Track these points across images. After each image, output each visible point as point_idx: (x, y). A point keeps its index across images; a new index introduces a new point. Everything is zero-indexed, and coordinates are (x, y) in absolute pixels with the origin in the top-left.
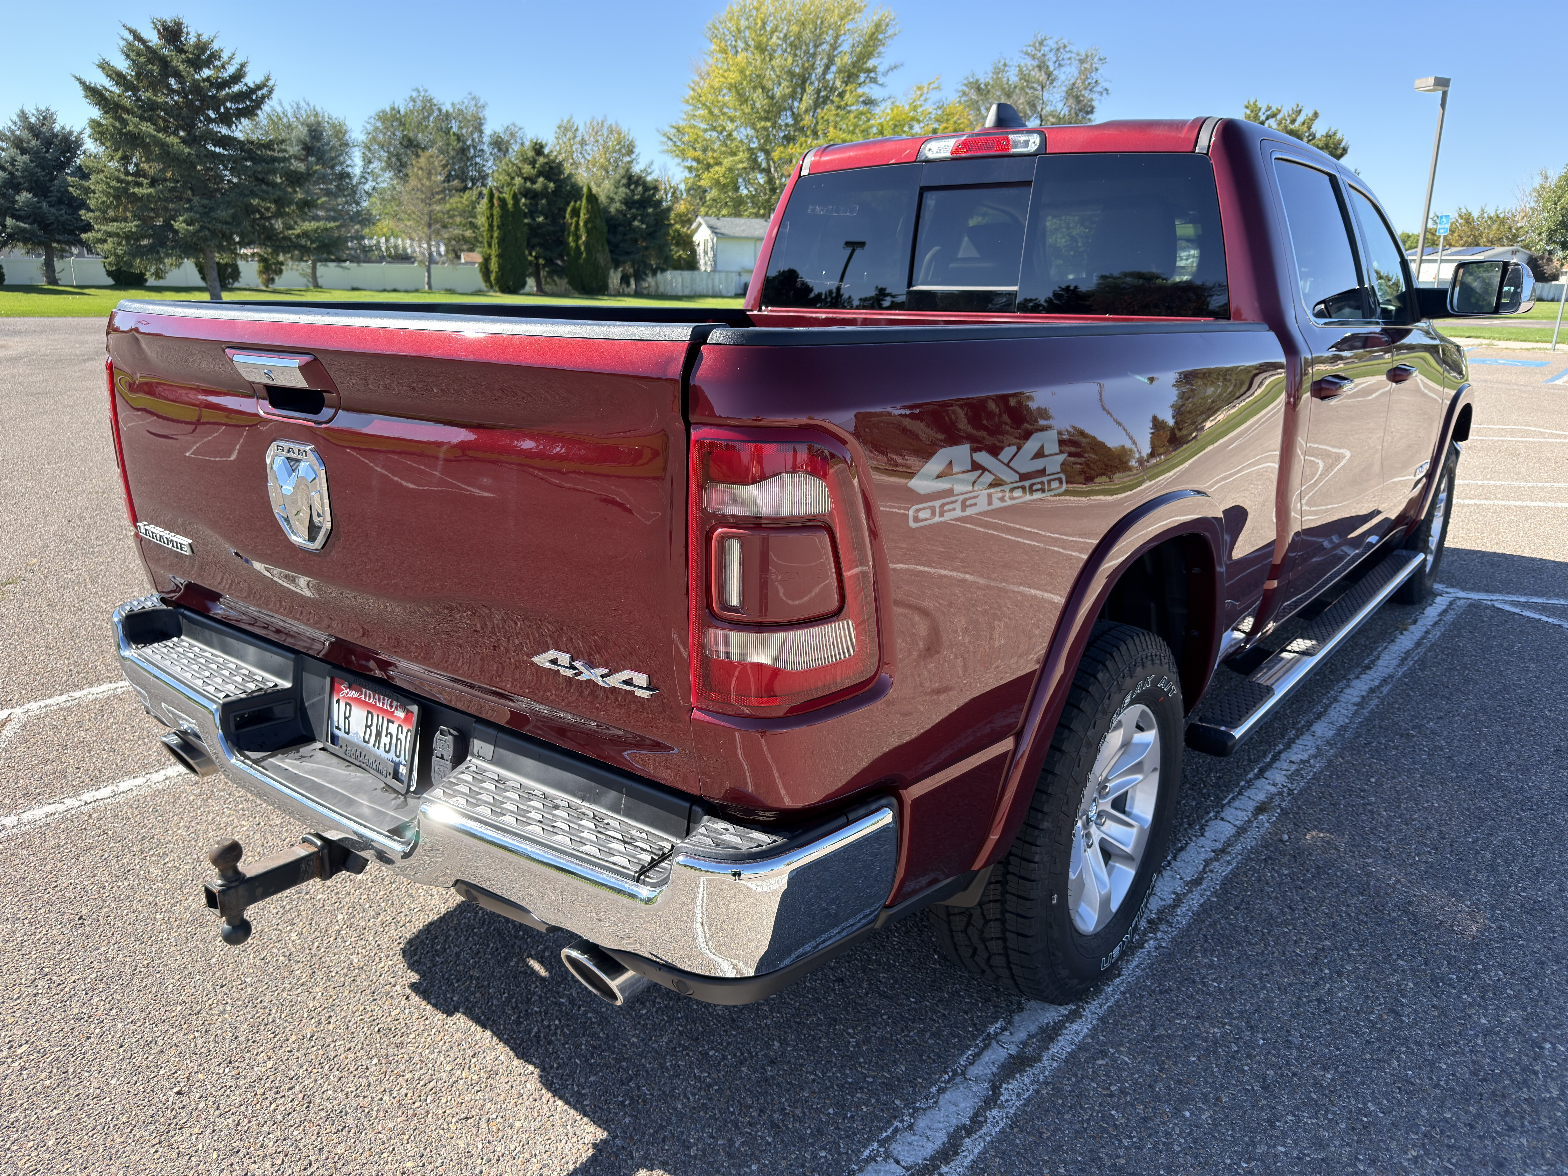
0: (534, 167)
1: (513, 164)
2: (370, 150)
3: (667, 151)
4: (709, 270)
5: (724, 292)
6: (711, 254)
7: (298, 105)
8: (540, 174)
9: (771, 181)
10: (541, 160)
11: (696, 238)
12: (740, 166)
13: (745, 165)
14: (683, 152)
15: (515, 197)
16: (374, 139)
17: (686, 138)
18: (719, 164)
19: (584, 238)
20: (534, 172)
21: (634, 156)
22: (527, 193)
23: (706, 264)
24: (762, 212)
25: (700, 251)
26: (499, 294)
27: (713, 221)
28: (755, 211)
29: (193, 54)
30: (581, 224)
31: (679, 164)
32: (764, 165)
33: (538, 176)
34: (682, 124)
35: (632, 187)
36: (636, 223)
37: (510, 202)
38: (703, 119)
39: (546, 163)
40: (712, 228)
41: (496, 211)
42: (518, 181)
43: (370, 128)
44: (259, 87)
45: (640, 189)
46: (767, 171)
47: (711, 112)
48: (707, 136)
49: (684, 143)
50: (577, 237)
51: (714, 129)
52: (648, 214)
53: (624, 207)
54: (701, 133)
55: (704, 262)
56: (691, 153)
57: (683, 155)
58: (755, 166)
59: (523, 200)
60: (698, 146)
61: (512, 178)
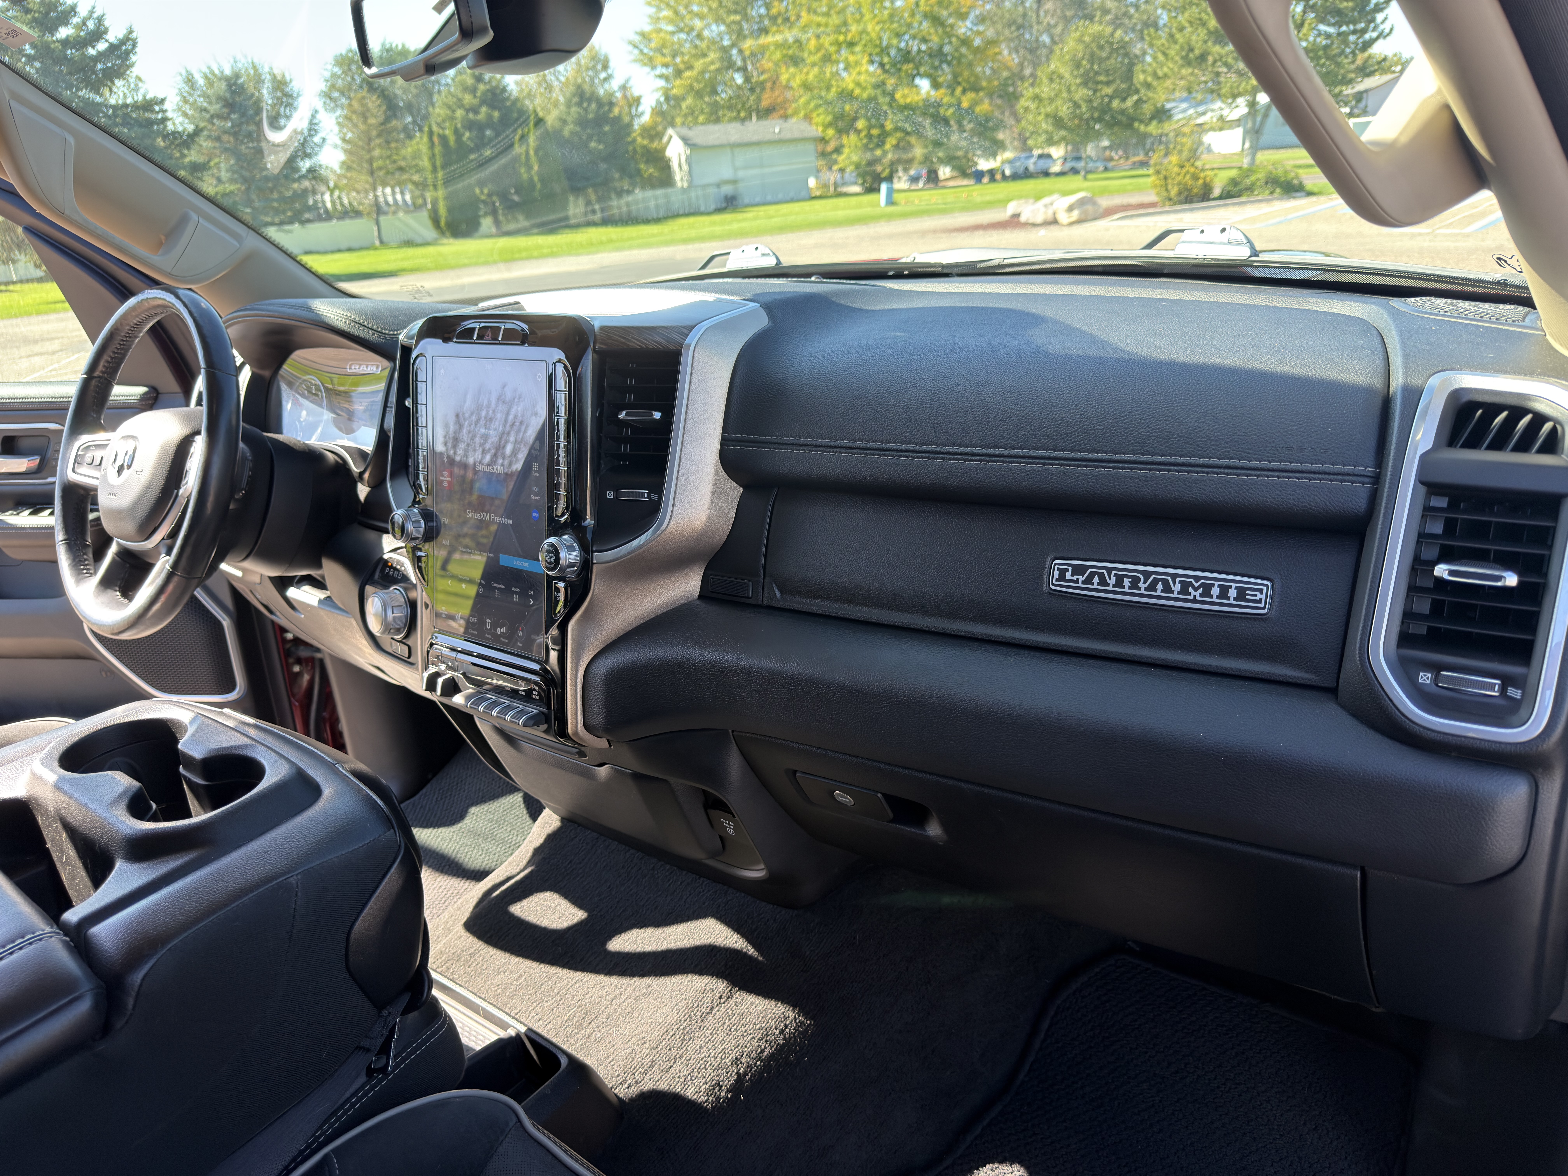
0: (475, 96)
1: (453, 96)
2: (331, 98)
3: (635, 61)
4: (685, 185)
5: (702, 209)
6: (685, 167)
7: (234, 58)
8: (483, 102)
9: (747, 79)
10: (482, 87)
11: (669, 153)
12: (712, 68)
13: (717, 66)
14: (651, 59)
15: (456, 131)
16: (333, 87)
17: (653, 45)
18: (690, 67)
19: (536, 168)
20: (476, 101)
21: (610, 71)
22: (470, 125)
23: (682, 179)
24: (743, 114)
25: (675, 165)
26: (451, 240)
27: (685, 131)
28: (735, 114)
29: (40, 12)
30: (532, 153)
31: (648, 73)
32: (739, 63)
33: (480, 105)
34: (647, 28)
35: (585, 105)
36: (593, 144)
37: (452, 139)
38: (671, 21)
39: (488, 90)
40: (685, 140)
41: (438, 149)
42: (459, 113)
43: (328, 75)
44: (123, 42)
45: (594, 106)
46: (744, 69)
47: (676, 13)
48: (675, 39)
49: (651, 49)
50: (529, 168)
51: (681, 30)
52: (605, 133)
53: (578, 129)
54: (668, 37)
55: (679, 177)
56: (659, 59)
57: (650, 62)
58: (730, 65)
59: (467, 134)
60: (665, 51)
61: (454, 111)
